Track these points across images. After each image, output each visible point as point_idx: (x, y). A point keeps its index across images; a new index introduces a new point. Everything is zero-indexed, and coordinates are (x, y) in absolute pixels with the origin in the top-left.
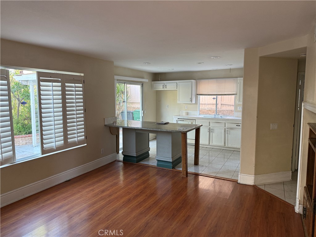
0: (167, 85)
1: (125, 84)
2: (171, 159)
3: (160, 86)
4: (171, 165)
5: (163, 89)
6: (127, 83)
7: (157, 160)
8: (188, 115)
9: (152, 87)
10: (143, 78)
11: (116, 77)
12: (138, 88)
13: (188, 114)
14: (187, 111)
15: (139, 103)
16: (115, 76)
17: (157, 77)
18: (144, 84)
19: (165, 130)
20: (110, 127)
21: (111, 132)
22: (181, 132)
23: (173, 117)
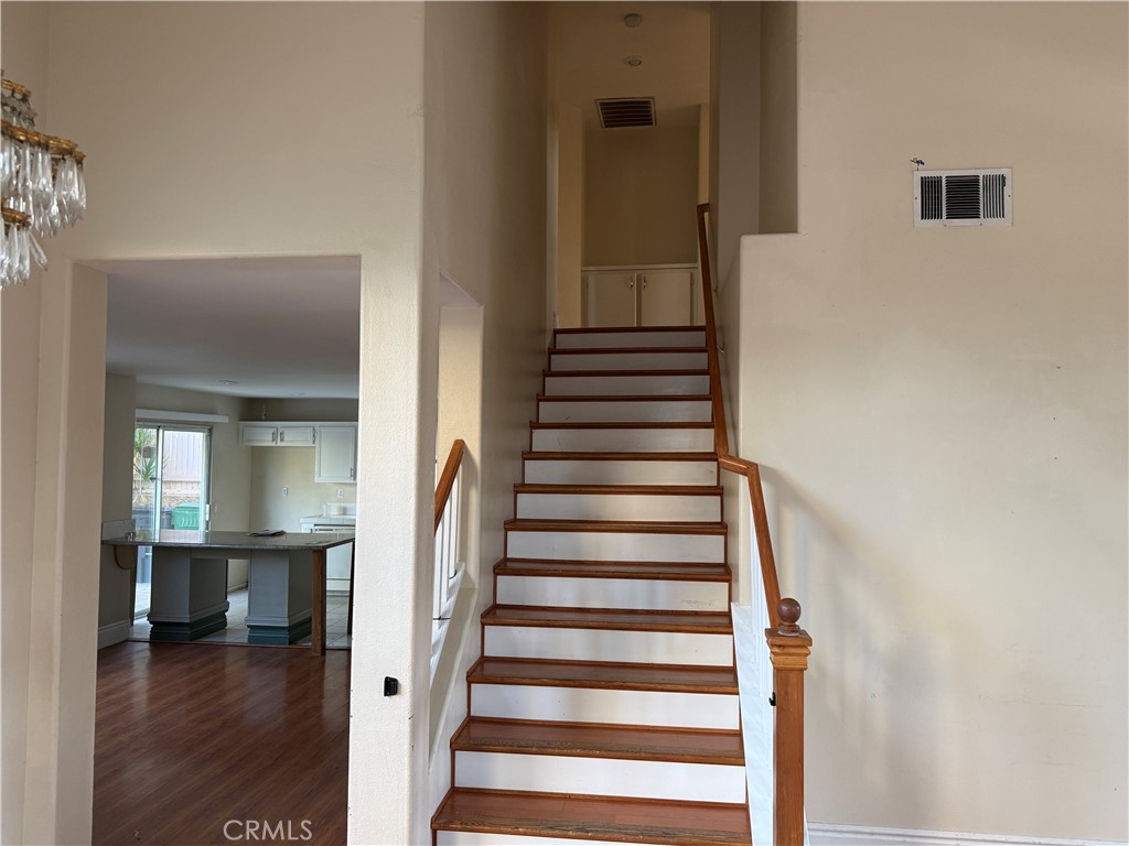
0: (286, 431)
1: (161, 431)
2: (287, 620)
3: (264, 435)
4: (286, 635)
5: (273, 444)
6: (165, 428)
7: (249, 626)
8: (344, 514)
9: (239, 436)
10: (212, 413)
11: (140, 413)
12: (197, 439)
13: (344, 511)
14: (342, 505)
15: (198, 482)
16: (137, 410)
17: (255, 410)
18: (214, 429)
19: (271, 548)
20: (115, 546)
21: (117, 560)
22: (310, 548)
23: (302, 520)
